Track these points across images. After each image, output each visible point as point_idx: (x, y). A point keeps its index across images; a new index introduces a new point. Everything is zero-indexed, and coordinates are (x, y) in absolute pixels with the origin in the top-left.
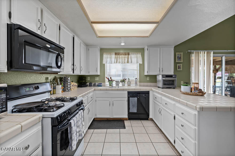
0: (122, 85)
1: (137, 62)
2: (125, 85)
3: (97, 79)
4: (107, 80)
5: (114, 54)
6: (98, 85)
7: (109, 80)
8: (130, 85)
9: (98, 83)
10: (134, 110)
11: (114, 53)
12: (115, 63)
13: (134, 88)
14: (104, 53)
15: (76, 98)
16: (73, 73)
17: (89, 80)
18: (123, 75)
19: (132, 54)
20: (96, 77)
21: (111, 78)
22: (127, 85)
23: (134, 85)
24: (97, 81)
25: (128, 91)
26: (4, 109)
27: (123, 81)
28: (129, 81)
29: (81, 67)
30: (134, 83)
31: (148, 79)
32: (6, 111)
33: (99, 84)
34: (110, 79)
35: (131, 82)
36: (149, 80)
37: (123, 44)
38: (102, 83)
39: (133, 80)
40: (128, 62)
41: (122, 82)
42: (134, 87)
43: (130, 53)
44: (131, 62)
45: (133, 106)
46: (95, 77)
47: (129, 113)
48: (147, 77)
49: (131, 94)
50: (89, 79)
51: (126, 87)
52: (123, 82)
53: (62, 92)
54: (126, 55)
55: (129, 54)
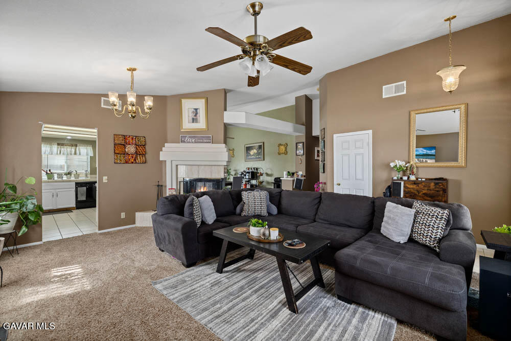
0: (68, 178)
1: (87, 155)
4: (44, 174)
5: (55, 145)
7: (47, 173)
8: (78, 177)
10: (83, 198)
11: (56, 143)
12: (57, 154)
13: (84, 178)
18: (68, 168)
19: (80, 146)
21: (50, 171)
25: (76, 182)
27: (69, 174)
28: (76, 173)
30: (84, 175)
35: (79, 174)
39: (83, 173)
40: (75, 154)
41: (66, 175)
42: (82, 179)
44: (80, 154)
45: (82, 195)
47: (78, 202)
49: (79, 185)
51: (73, 178)
54: (73, 146)
55: (77, 146)
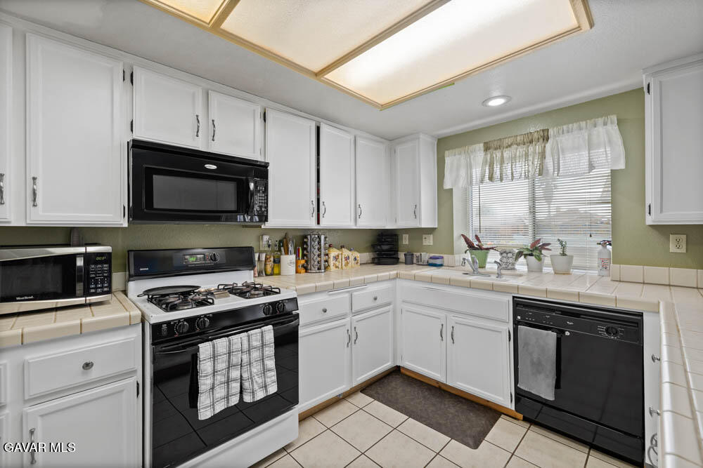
0: (530, 270)
2: (545, 270)
3: (429, 241)
5: (479, 150)
6: (428, 262)
7: (470, 245)
8: (569, 270)
9: (432, 255)
11: (482, 145)
12: (483, 180)
14: (447, 152)
15: (277, 290)
16: (318, 223)
17: (407, 243)
19: (561, 132)
20: (426, 236)
21: (478, 238)
22: (550, 270)
23: (595, 273)
24: (428, 249)
25: (514, 297)
26: (106, 289)
27: (536, 250)
28: (564, 254)
29: (358, 206)
31: (675, 246)
32: (107, 294)
33: (431, 258)
34: (476, 243)
35: (572, 257)
36: (683, 250)
37: (496, 103)
38: (445, 256)
39: (590, 251)
41: (526, 255)
43: (551, 132)
45: (537, 366)
46: (424, 236)
48: (668, 239)
49: (531, 312)
50: (405, 240)
52: (531, 255)
53: (297, 272)
54: (531, 142)
55: (545, 139)
